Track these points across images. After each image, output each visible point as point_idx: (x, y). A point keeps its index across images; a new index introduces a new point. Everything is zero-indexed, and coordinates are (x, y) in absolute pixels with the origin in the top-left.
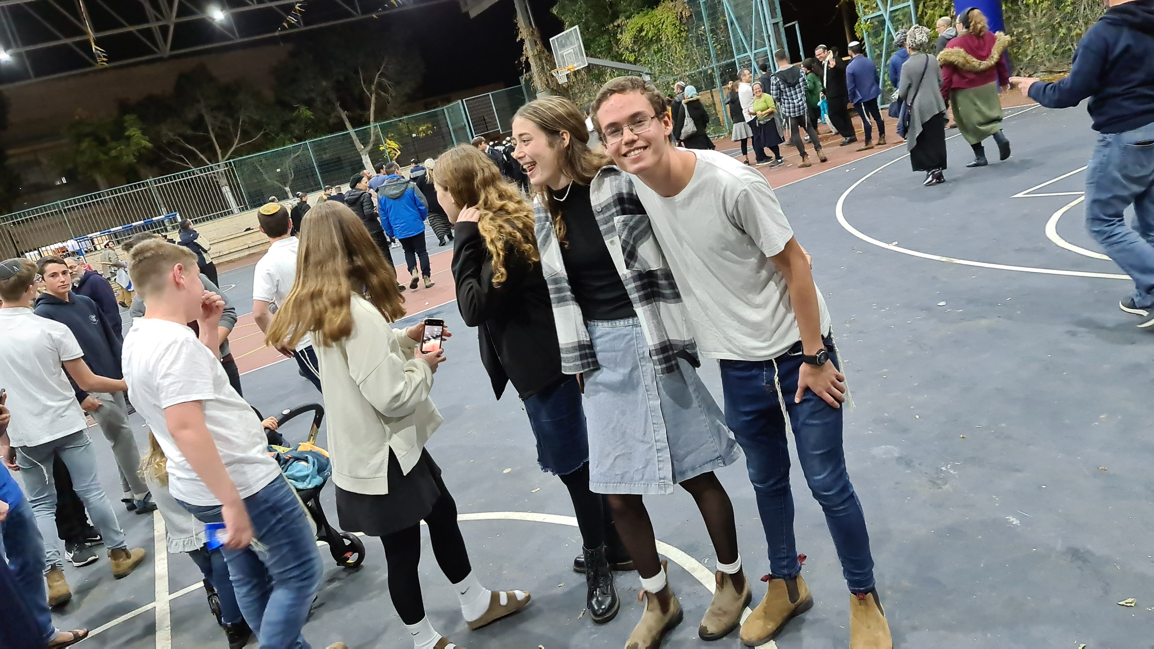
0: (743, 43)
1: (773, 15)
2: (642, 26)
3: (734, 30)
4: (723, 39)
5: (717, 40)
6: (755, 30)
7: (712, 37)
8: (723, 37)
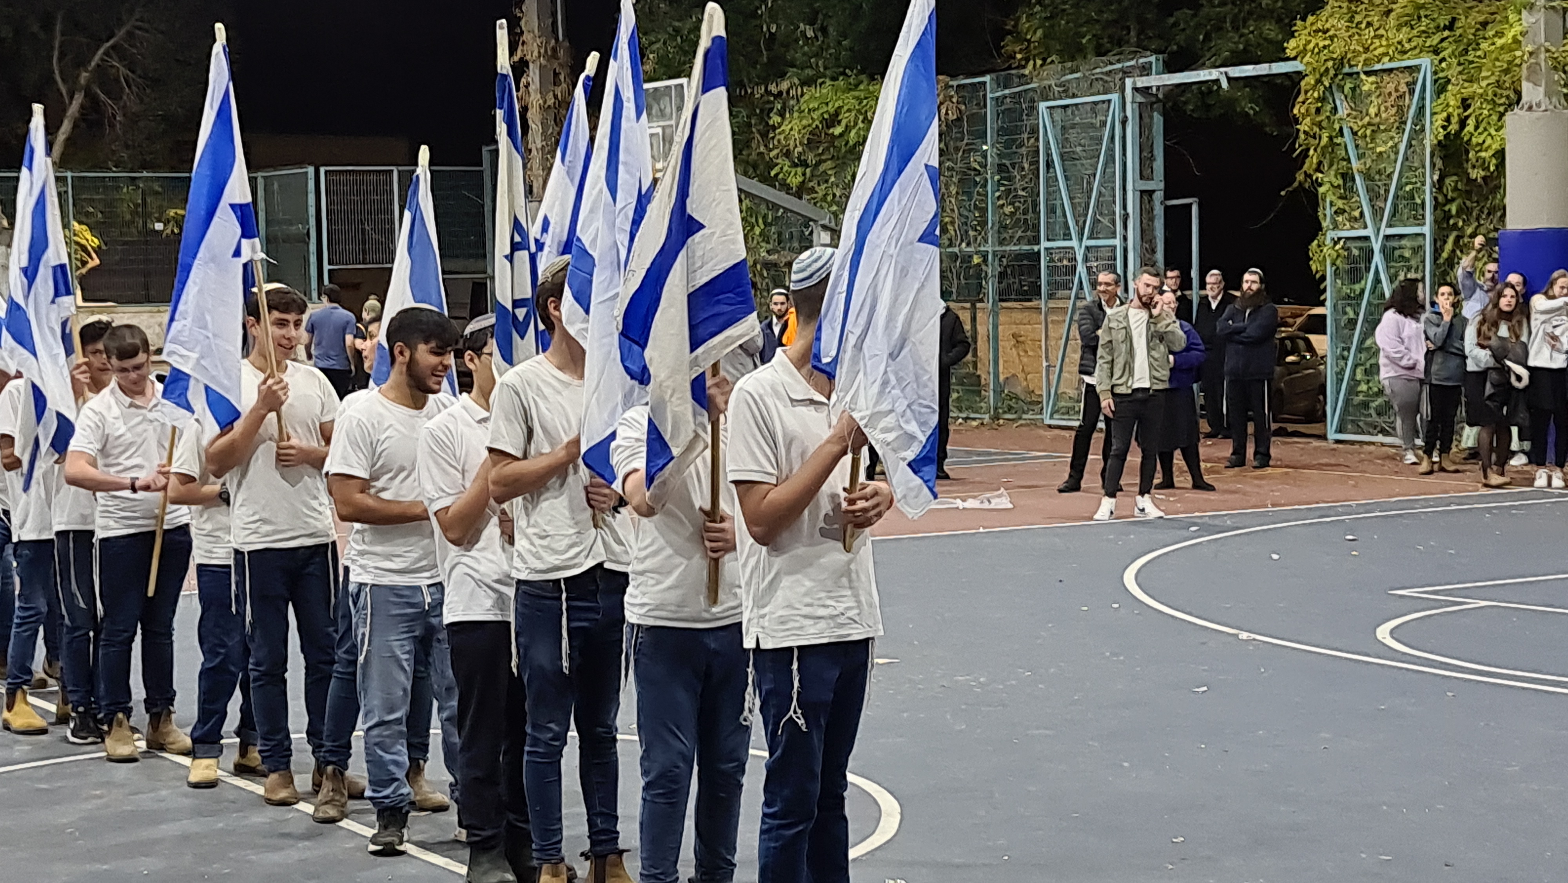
0: (1065, 216)
1: (1144, 174)
2: (837, 113)
3: (1052, 181)
4: (1021, 193)
5: (1008, 192)
6: (1100, 194)
7: (999, 184)
8: (1023, 189)
